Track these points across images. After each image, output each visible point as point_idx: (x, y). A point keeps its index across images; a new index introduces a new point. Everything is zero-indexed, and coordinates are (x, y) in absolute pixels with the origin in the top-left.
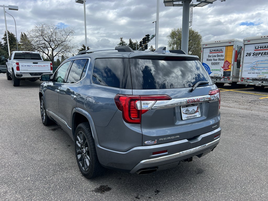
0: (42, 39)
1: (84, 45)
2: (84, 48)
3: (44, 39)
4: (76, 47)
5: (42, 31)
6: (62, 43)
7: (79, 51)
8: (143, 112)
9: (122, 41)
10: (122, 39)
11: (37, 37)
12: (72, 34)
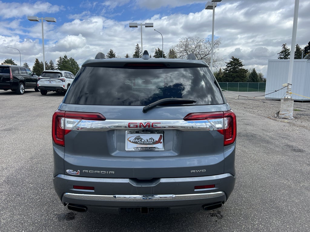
0: (185, 54)
1: (233, 57)
2: (233, 61)
3: (187, 53)
4: (220, 59)
5: (186, 46)
6: (205, 56)
7: (227, 64)
8: (66, 132)
9: (285, 48)
10: (285, 45)
11: (181, 52)
12: (217, 45)
